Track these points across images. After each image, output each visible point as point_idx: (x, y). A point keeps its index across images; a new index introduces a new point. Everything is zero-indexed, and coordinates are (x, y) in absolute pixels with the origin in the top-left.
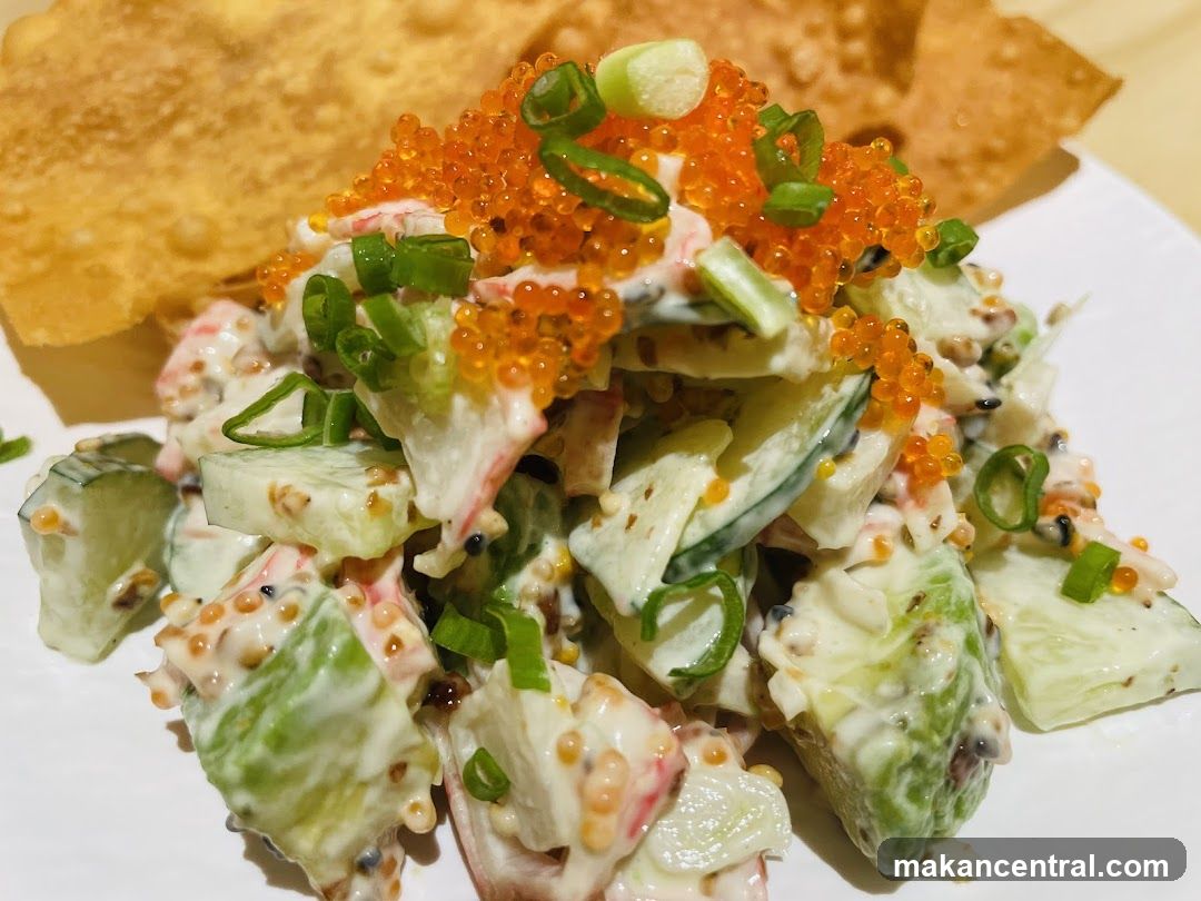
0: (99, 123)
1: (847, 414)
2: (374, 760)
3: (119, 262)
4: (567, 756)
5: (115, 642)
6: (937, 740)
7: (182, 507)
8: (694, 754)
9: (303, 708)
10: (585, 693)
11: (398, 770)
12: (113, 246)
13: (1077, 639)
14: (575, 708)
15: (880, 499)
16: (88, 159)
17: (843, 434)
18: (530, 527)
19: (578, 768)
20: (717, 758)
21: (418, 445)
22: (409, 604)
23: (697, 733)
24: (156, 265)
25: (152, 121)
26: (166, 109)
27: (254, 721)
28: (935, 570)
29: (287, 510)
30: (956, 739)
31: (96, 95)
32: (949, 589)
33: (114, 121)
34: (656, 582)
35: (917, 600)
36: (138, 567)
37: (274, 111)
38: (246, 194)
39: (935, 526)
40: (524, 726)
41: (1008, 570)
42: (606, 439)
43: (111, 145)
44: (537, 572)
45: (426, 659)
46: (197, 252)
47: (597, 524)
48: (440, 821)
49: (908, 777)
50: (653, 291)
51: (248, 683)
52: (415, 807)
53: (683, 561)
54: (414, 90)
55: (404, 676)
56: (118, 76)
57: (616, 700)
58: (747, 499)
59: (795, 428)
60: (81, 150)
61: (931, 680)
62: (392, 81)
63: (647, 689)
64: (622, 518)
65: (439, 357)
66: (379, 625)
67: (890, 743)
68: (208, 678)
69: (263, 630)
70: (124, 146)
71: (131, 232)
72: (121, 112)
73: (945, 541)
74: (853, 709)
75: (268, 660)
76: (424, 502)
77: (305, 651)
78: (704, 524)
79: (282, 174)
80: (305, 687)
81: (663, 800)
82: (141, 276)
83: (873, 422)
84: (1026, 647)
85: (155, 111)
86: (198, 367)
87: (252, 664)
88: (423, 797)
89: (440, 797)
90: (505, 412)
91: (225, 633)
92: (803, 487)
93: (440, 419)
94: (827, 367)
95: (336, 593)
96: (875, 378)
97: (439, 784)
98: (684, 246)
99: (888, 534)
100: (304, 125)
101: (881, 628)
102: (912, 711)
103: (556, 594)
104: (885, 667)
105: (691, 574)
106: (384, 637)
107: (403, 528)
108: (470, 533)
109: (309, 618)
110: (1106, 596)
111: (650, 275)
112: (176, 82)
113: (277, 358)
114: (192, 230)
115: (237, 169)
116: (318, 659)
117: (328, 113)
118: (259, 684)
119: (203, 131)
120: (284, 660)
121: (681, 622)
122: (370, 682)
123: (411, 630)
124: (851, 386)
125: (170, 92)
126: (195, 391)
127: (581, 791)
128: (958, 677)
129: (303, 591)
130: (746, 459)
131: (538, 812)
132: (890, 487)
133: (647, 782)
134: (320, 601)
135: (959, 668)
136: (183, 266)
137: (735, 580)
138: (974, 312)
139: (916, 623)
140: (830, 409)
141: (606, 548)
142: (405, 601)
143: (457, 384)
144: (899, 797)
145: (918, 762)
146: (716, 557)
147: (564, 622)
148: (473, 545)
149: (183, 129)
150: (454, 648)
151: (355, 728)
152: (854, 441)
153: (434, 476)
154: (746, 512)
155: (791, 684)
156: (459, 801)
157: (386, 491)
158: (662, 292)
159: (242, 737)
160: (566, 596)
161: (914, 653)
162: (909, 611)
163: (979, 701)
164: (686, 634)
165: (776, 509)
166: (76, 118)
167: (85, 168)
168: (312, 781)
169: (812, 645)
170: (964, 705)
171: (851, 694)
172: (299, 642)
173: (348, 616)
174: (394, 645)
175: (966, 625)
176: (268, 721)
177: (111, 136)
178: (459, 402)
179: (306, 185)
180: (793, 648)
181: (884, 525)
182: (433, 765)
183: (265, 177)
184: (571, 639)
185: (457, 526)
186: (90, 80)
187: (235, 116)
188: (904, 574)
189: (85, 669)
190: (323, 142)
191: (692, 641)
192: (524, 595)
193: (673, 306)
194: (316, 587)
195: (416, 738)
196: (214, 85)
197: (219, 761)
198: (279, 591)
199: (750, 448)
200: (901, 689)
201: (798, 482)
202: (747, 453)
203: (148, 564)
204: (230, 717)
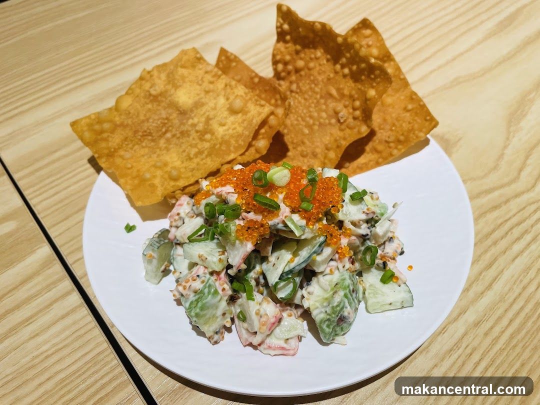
0: (147, 134)
1: (320, 246)
2: (219, 312)
3: (157, 181)
4: (257, 314)
5: (161, 280)
6: (333, 316)
7: (175, 247)
8: (285, 314)
9: (206, 303)
10: (262, 301)
11: (224, 314)
12: (154, 177)
13: (381, 293)
14: (260, 304)
15: (332, 260)
16: (144, 144)
17: (319, 250)
18: (253, 263)
19: (259, 317)
20: (290, 316)
21: (229, 249)
22: (227, 280)
23: (287, 310)
24: (166, 183)
25: (160, 133)
26: (164, 130)
27: (197, 304)
28: (343, 277)
29: (202, 260)
30: (339, 315)
31: (145, 126)
32: (344, 282)
33: (150, 134)
34: (277, 280)
35: (337, 284)
36: (166, 263)
37: (193, 134)
38: (187, 160)
39: (344, 267)
40: (249, 307)
41: (371, 273)
42: (270, 246)
43: (149, 140)
44: (254, 273)
45: (230, 292)
46: (176, 179)
47: (268, 263)
48: (232, 324)
49: (327, 323)
50: (276, 224)
51: (195, 296)
52: (227, 322)
53: (284, 274)
54: (231, 131)
55: (225, 296)
56: (151, 120)
57: (269, 302)
58: (298, 263)
59: (310, 247)
60: (142, 142)
61: (334, 303)
62: (224, 128)
63: (276, 300)
64: (272, 263)
65: (233, 235)
66: (221, 285)
67: (322, 316)
68: (187, 295)
69: (198, 285)
70: (153, 141)
71: (159, 173)
72: (152, 131)
73: (347, 270)
74: (317, 308)
75: (199, 291)
76: (230, 261)
77: (206, 291)
78: (289, 267)
79: (196, 155)
80: (207, 298)
81: (277, 324)
82: (162, 186)
83: (328, 245)
84: (369, 294)
85: (161, 130)
86: (178, 214)
87: (196, 292)
88: (229, 320)
89: (232, 320)
90: (246, 246)
91: (190, 285)
92: (309, 261)
93: (234, 245)
94: (317, 234)
95: (212, 278)
96: (327, 237)
97: (232, 317)
98: (283, 215)
99: (334, 268)
100: (202, 139)
101: (328, 290)
102: (329, 310)
103: (259, 277)
104: (326, 299)
105: (286, 277)
106: (222, 288)
107: (226, 264)
108: (239, 269)
109: (207, 283)
110: (391, 282)
111: (276, 220)
112: (166, 121)
113: (198, 215)
114: (174, 173)
115: (184, 151)
116: (209, 292)
117: (208, 136)
118: (197, 297)
119: (174, 136)
120: (202, 292)
121: (284, 286)
122: (219, 297)
123: (227, 287)
124: (322, 239)
125: (164, 124)
126: (178, 220)
127: (259, 321)
128: (341, 302)
129: (205, 277)
130: (300, 252)
131: (251, 325)
132: (334, 258)
133: (273, 320)
134: (209, 279)
135: (341, 301)
136: (172, 183)
137: (295, 279)
138: (364, 212)
139: (335, 289)
140: (317, 243)
141: (269, 270)
142: (226, 279)
143: (237, 238)
144: (324, 327)
145: (329, 320)
146: (291, 274)
147: (260, 283)
148: (239, 271)
149: (169, 135)
150: (236, 289)
151: (216, 307)
152: (322, 251)
153: (232, 256)
154: (297, 266)
155: (306, 301)
156: (236, 320)
157: (222, 257)
158: (278, 224)
159: (195, 307)
160: (261, 277)
161: (332, 296)
162: (335, 286)
163: (346, 308)
164: (285, 289)
165: (304, 265)
166: (140, 134)
167: (143, 147)
168: (208, 316)
169: (313, 293)
170: (342, 308)
171: (318, 304)
172: (205, 288)
173: (214, 283)
174: (224, 289)
175: (345, 291)
176: (200, 304)
177: (150, 138)
178: (237, 242)
179: (202, 159)
180: (309, 293)
181: (332, 266)
182: (231, 313)
183: (192, 156)
184: (262, 287)
185: (236, 267)
186: (143, 121)
187: (182, 133)
188: (336, 277)
189: (155, 286)
190: (207, 145)
191: (286, 291)
192: (251, 278)
193: (280, 226)
194: (208, 276)
195: (228, 308)
196: (176, 122)
197: (191, 311)
198: (200, 276)
199: (301, 250)
200: (328, 304)
201: (308, 260)
202: (300, 251)
203: (168, 262)
204: (192, 303)
